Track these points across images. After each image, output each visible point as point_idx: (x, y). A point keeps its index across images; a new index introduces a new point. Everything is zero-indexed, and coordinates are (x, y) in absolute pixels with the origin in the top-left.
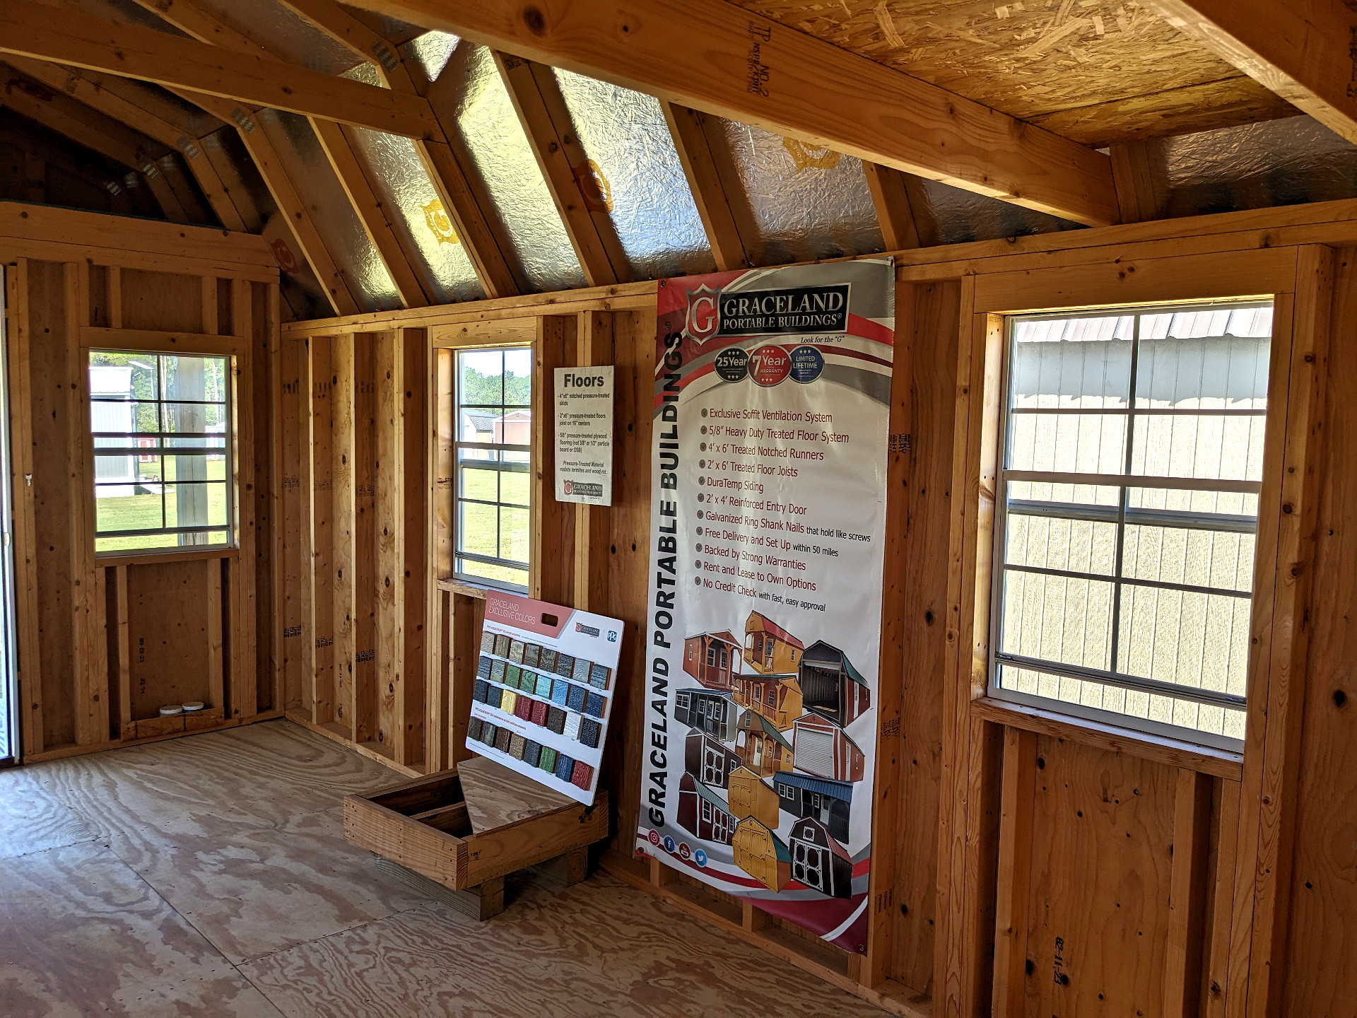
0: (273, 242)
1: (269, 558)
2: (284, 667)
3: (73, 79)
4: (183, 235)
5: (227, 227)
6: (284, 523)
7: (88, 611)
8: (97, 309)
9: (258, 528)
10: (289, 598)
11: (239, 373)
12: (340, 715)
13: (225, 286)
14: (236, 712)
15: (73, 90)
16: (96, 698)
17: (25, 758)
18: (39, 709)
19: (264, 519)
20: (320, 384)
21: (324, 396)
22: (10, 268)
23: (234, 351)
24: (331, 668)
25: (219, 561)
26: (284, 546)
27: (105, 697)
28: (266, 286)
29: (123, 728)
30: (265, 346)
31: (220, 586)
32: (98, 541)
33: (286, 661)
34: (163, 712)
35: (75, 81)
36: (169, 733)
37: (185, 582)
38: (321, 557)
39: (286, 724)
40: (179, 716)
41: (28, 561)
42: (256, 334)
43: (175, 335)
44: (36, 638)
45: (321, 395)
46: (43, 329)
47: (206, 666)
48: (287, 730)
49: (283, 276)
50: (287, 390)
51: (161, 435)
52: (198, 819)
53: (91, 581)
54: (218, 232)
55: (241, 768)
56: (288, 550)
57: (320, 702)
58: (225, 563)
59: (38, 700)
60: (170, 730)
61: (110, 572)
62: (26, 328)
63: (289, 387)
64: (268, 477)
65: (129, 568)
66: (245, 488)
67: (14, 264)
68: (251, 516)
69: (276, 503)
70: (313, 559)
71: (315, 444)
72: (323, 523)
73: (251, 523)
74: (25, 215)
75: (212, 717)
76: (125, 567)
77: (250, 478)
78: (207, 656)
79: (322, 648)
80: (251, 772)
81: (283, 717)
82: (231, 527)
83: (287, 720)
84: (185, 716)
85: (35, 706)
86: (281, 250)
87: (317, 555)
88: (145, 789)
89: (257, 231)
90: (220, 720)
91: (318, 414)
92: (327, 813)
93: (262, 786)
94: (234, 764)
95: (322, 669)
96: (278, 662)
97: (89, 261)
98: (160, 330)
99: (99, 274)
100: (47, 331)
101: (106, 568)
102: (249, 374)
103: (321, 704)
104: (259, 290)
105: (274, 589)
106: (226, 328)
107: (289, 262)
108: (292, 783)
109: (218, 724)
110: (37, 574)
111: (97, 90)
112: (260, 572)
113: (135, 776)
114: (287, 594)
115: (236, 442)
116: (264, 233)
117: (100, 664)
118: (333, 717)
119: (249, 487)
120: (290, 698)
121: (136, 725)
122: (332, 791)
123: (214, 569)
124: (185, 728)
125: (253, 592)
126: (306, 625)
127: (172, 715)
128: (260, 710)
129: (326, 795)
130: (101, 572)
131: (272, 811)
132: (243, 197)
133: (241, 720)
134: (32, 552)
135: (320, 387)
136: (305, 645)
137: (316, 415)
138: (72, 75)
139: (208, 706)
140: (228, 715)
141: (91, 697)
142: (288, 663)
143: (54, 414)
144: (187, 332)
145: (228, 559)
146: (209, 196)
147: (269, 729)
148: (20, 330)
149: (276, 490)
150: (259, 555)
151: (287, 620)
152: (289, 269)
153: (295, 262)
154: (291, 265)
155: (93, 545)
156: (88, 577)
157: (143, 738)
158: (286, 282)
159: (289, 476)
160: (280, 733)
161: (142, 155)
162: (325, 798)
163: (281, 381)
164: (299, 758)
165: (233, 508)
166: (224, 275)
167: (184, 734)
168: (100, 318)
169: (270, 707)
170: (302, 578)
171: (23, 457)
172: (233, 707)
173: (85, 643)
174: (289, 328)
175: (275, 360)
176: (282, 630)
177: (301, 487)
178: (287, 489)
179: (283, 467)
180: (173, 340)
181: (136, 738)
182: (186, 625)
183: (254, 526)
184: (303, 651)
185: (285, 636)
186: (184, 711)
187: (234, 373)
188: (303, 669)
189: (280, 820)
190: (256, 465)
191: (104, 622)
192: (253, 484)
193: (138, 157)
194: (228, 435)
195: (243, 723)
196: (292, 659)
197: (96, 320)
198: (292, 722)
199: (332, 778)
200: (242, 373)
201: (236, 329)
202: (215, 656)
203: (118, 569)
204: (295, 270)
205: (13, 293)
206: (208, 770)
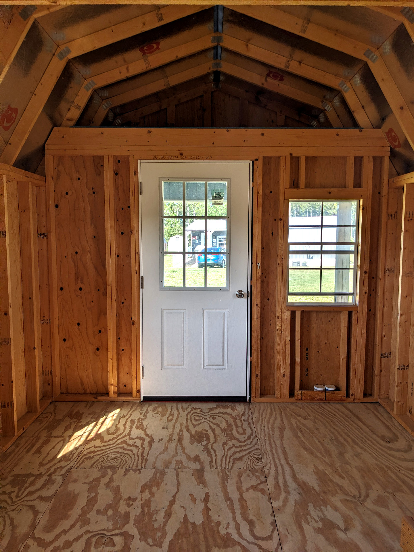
0: (387, 131)
1: (375, 313)
2: (380, 375)
3: (288, 61)
4: (338, 135)
5: (362, 127)
6: (384, 293)
7: (282, 332)
8: (294, 179)
9: (370, 295)
10: (384, 336)
11: (363, 208)
12: (411, 413)
13: (358, 160)
14: (352, 395)
15: (288, 67)
16: (284, 376)
17: (252, 399)
18: (259, 377)
19: (373, 290)
20: (409, 212)
21: (411, 219)
22: (255, 162)
23: (361, 197)
24: (407, 383)
25: (347, 312)
26: (383, 306)
27: (288, 375)
28: (382, 158)
29: (296, 393)
30: (379, 193)
31: (347, 326)
32: (289, 297)
33: (381, 371)
34: (315, 388)
35: (290, 62)
36: (318, 400)
37: (330, 321)
38: (403, 317)
39: (379, 408)
40: (323, 392)
41: (257, 305)
42: (375, 186)
43: (331, 190)
44: (259, 342)
45: (410, 219)
46: (270, 192)
47: (338, 367)
48: (379, 412)
49: (392, 151)
50: (390, 217)
51: (321, 244)
52: (317, 472)
53: (284, 317)
54: (357, 131)
55: (349, 436)
56: (386, 309)
57: (398, 402)
58: (350, 314)
59: (258, 372)
60: (318, 398)
61: (293, 313)
62: (261, 191)
63: (391, 216)
64: (376, 267)
65: (302, 312)
66: (364, 273)
67: (257, 160)
68: (366, 289)
69: (380, 283)
70: (399, 317)
71: (404, 249)
72: (406, 297)
73: (366, 293)
74: (263, 134)
75: (339, 395)
76: (300, 311)
77: (366, 267)
78: (339, 361)
79: (401, 371)
80: (353, 441)
81: (378, 402)
82: (355, 294)
83: (380, 405)
84: (326, 392)
85: (257, 375)
86: (391, 136)
87: (401, 315)
88: (297, 437)
89: (379, 127)
90: (344, 398)
91: (407, 231)
92: (394, 496)
93: (358, 455)
94: (346, 431)
95: (401, 383)
96: (376, 372)
97: (291, 154)
98: (324, 188)
99: (295, 160)
100: (271, 192)
101: (291, 311)
102: (369, 210)
103: (399, 403)
104: (377, 160)
105: (376, 331)
106: (358, 185)
107: (395, 142)
108: (376, 459)
109: (342, 400)
110: (261, 311)
111: (300, 64)
112: (369, 320)
113: (295, 425)
114: (384, 334)
115: (360, 248)
116: (382, 128)
117: (287, 359)
118: (406, 412)
119: (365, 272)
120: (382, 392)
121: (302, 393)
122: (399, 474)
123: (344, 317)
124: (326, 399)
125: (365, 331)
126: (393, 353)
127: (319, 391)
128: (365, 395)
129: (394, 477)
130: (289, 313)
131: (360, 482)
132: (372, 110)
133: (354, 400)
134: (259, 300)
135: (409, 214)
136: (392, 364)
137: (406, 231)
138: (288, 59)
139: (338, 389)
140: (348, 395)
141: (282, 375)
142: (382, 372)
143: (272, 234)
144: (338, 188)
145: (352, 312)
146: (353, 112)
147: (369, 409)
148: (258, 193)
149: (380, 275)
150: (369, 310)
151: (383, 348)
152: (395, 146)
153: (399, 142)
154: (396, 144)
155: (287, 299)
156: (283, 314)
157: (305, 400)
158: (393, 154)
159: (388, 267)
160: (375, 414)
161: (324, 101)
162: (394, 480)
163: (387, 213)
164: (383, 438)
165: (357, 284)
166: (359, 154)
167: (325, 402)
168: (295, 184)
169: (371, 395)
170: (393, 326)
171: (257, 255)
172: (351, 392)
173: (280, 348)
174: (393, 181)
175: (384, 201)
176: (380, 354)
177: (395, 272)
178: (387, 274)
179: (385, 261)
180: (330, 193)
181: (302, 400)
182: (329, 344)
183: (367, 295)
184: (391, 367)
185: (381, 357)
186: (325, 389)
187: (361, 209)
188: (391, 377)
189: (363, 493)
190: (371, 260)
191: (289, 338)
192: (368, 271)
193: (322, 102)
194: (356, 244)
195: (356, 401)
196: (384, 370)
197: (293, 185)
198: (383, 407)
199: (400, 463)
200: (365, 208)
201: (364, 185)
202: (343, 363)
203: (297, 312)
204: (399, 146)
205: (256, 175)
206: (331, 432)
